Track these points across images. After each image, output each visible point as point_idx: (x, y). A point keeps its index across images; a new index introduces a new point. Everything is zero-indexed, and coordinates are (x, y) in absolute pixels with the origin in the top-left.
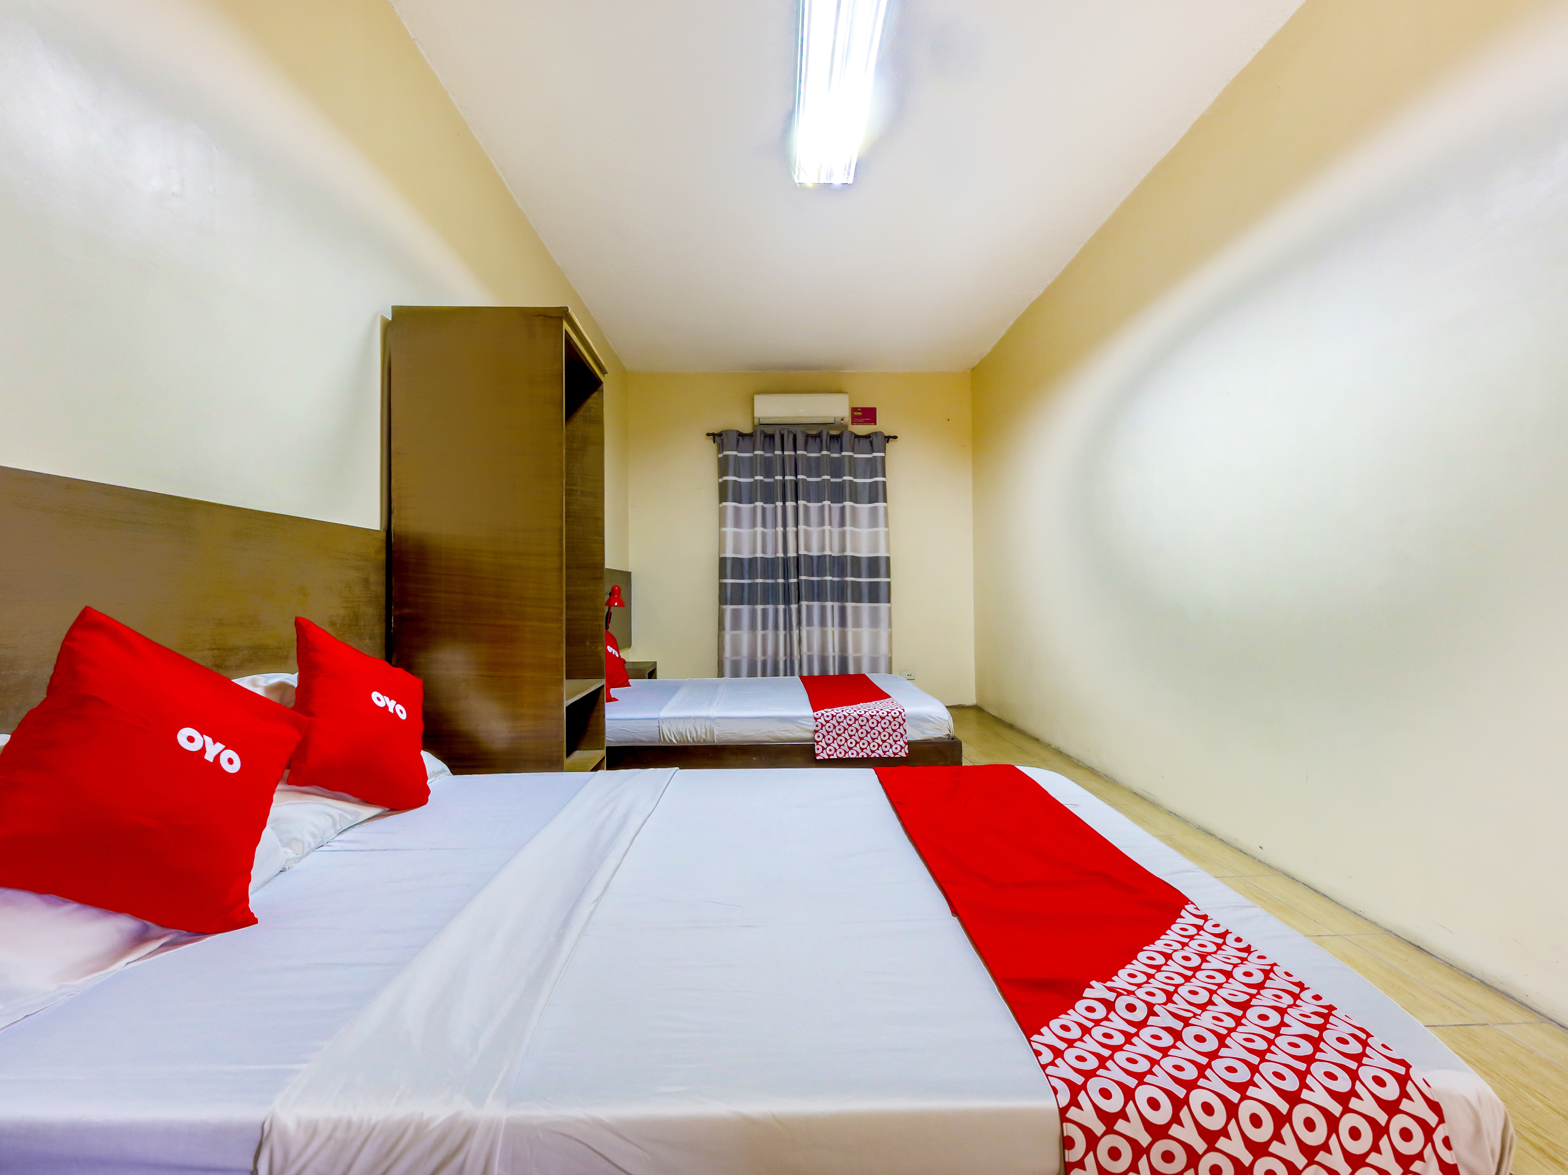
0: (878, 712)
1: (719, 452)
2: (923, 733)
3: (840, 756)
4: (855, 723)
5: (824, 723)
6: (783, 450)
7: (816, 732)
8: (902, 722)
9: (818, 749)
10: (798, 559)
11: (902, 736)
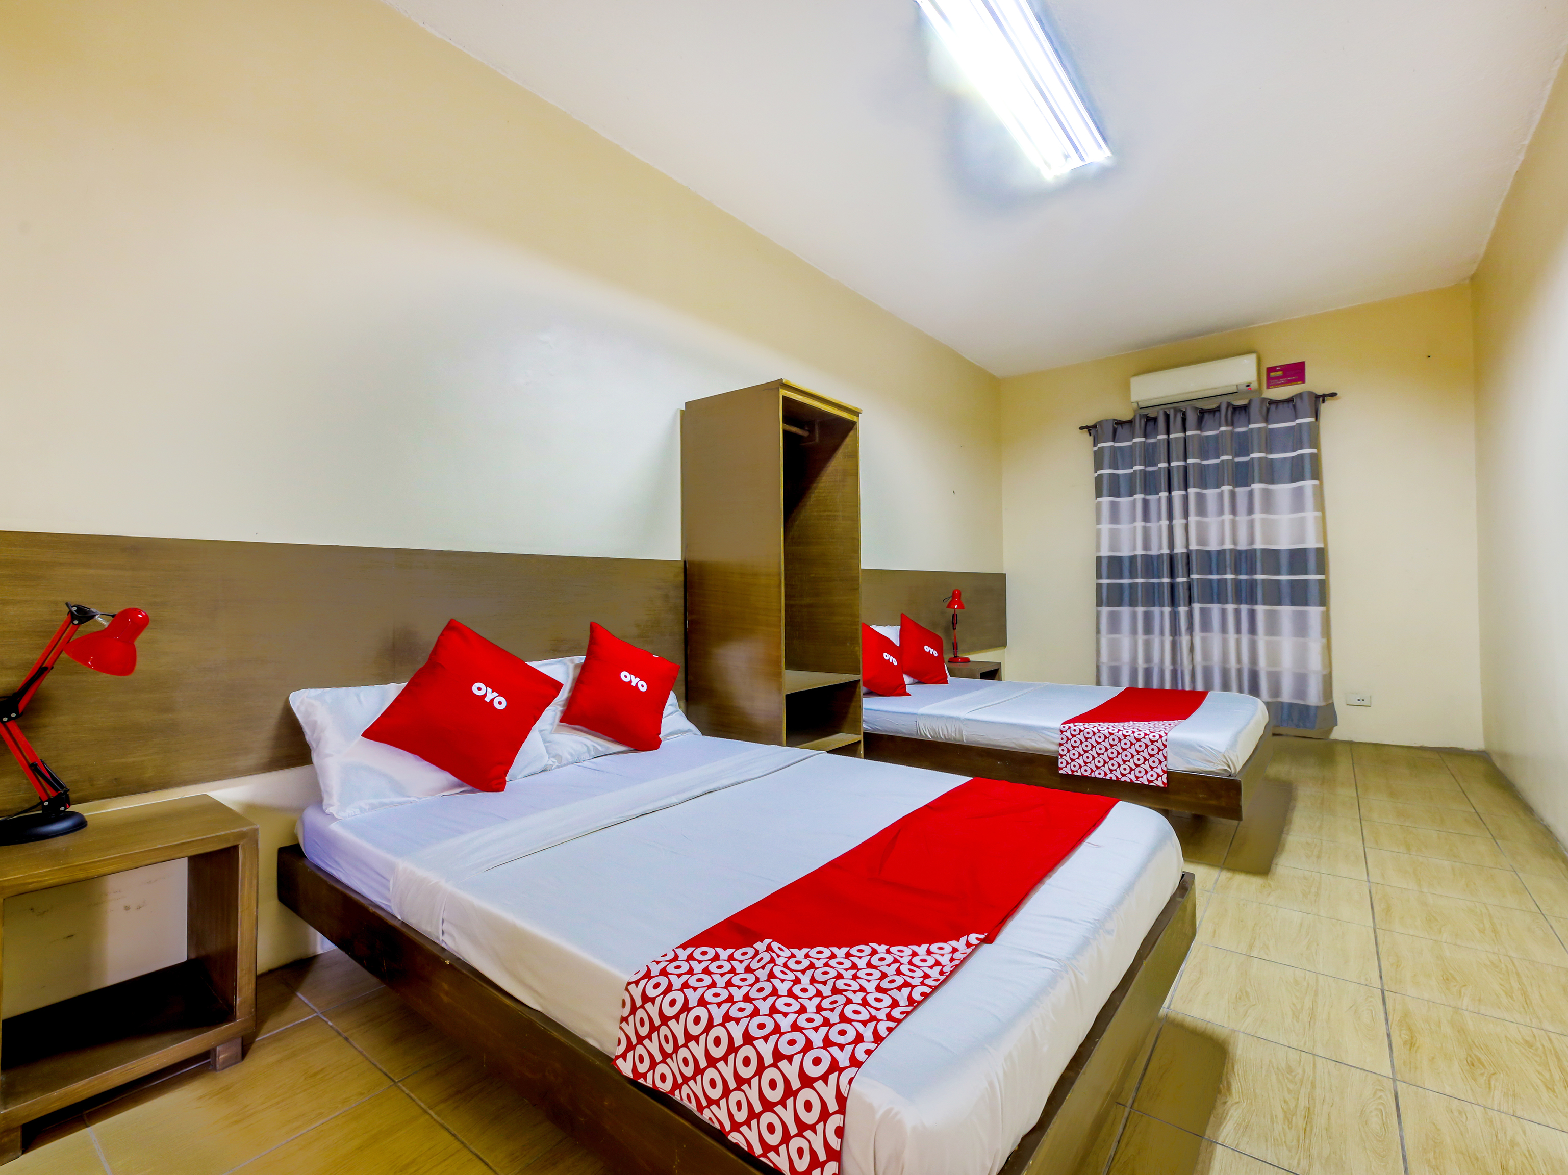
0: (1133, 732)
1: (1095, 445)
2: (1189, 763)
3: (1086, 774)
4: (1104, 741)
5: (1070, 737)
6: (1168, 433)
7: (1061, 745)
8: (1162, 747)
9: (1062, 763)
10: (1188, 555)
11: (1160, 763)
